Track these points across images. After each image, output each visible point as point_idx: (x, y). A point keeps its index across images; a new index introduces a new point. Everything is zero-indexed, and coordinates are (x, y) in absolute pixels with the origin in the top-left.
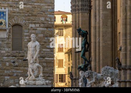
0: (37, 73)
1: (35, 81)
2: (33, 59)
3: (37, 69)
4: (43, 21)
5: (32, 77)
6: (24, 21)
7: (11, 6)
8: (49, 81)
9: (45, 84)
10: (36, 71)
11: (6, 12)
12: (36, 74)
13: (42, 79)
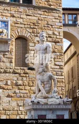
0: (49, 87)
1: (46, 100)
2: (42, 66)
3: (48, 81)
4: (50, 35)
5: (42, 94)
6: (29, 34)
7: (13, 16)
8: (68, 99)
9: (62, 104)
10: (47, 84)
11: (7, 22)
12: (48, 89)
13: (57, 96)
